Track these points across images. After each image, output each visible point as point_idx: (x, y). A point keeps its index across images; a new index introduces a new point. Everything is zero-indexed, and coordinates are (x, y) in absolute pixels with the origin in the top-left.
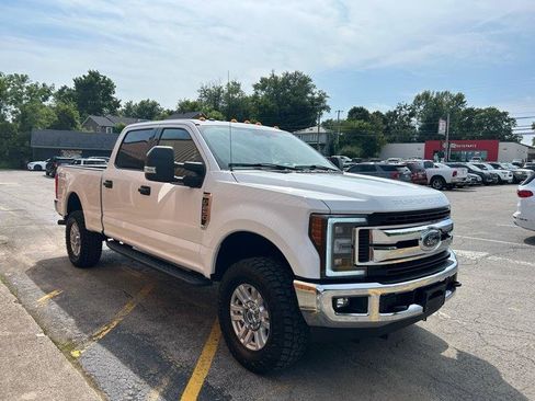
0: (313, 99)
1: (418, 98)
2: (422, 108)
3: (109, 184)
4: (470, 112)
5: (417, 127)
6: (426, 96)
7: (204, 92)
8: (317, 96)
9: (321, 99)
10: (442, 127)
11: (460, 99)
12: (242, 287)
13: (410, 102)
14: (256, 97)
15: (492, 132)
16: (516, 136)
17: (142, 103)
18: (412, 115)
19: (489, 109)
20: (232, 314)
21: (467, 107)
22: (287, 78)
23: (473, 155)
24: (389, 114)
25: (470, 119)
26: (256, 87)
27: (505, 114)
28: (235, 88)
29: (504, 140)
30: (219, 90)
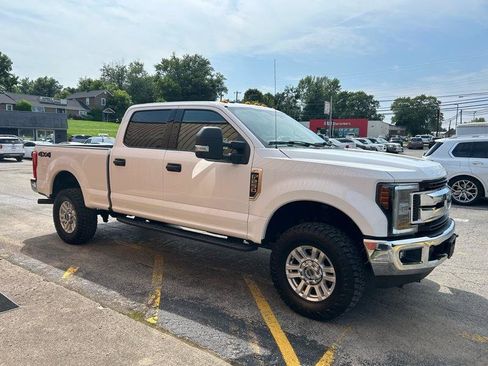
0: (211, 80)
1: (302, 82)
2: (305, 90)
3: (121, 162)
4: (344, 95)
5: (302, 108)
6: (308, 80)
7: (107, 71)
8: (215, 78)
9: (219, 81)
10: (328, 108)
11: (335, 84)
12: (299, 249)
13: (296, 86)
14: (158, 77)
15: (361, 112)
16: (380, 115)
17: (40, 80)
18: (297, 97)
19: (359, 93)
20: (287, 273)
21: (342, 91)
22: (188, 61)
23: (348, 131)
24: (278, 96)
25: (344, 101)
26: (158, 67)
27: (371, 97)
28: (138, 68)
29: (371, 119)
30: (122, 69)
